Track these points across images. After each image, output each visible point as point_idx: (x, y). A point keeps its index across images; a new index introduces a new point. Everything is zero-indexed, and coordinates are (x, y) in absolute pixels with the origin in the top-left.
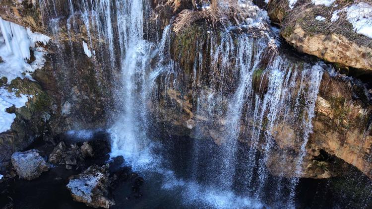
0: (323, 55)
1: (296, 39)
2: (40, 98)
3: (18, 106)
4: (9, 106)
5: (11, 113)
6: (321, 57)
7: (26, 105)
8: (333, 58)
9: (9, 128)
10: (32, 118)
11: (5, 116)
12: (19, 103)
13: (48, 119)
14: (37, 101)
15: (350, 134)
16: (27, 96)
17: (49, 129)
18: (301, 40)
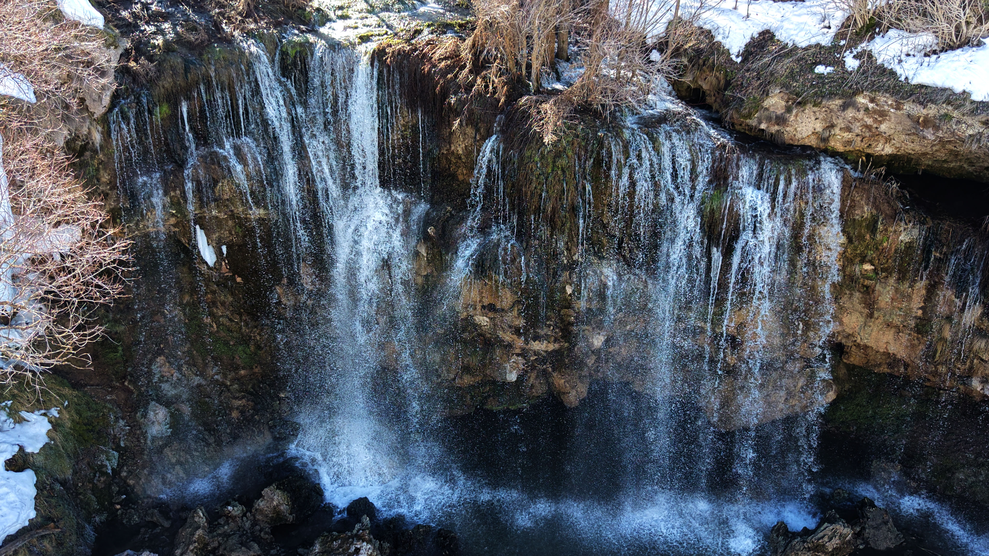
0: (825, 140)
1: (769, 119)
2: (79, 413)
3: (33, 448)
4: (10, 452)
5: (20, 469)
6: (822, 145)
7: (51, 438)
8: (849, 142)
9: (33, 514)
10: (75, 473)
11: (12, 482)
12: (31, 438)
13: (115, 463)
14: (73, 421)
15: (881, 289)
16: (45, 415)
17: (125, 489)
18: (781, 120)
